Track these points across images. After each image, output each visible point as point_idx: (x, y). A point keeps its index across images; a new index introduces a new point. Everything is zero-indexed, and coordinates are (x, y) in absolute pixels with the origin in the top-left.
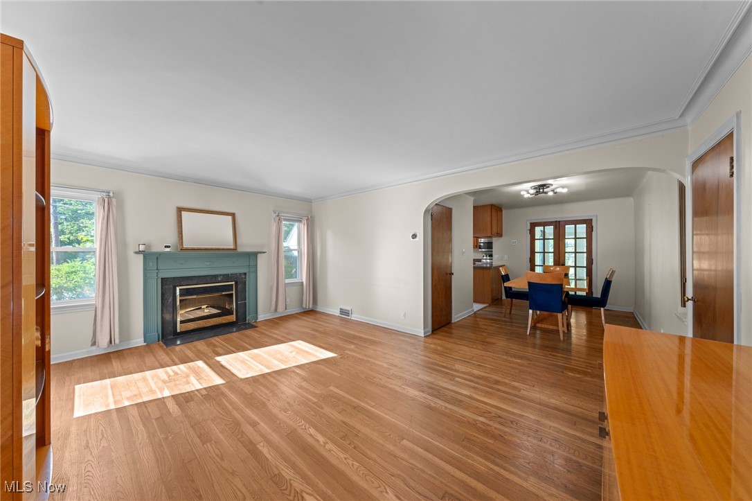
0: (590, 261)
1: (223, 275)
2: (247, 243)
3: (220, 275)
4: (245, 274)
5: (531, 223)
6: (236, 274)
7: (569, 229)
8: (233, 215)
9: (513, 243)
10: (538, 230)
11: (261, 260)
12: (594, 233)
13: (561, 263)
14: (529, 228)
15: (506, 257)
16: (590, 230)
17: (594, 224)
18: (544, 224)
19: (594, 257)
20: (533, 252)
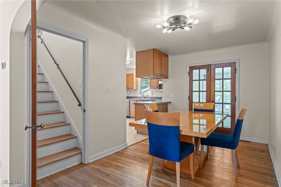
0: (234, 99)
5: (190, 67)
7: (218, 70)
9: (177, 83)
10: (195, 72)
12: (237, 74)
13: (212, 100)
14: (188, 71)
15: (172, 95)
16: (234, 72)
17: (237, 67)
18: (199, 68)
19: (237, 95)
20: (191, 91)
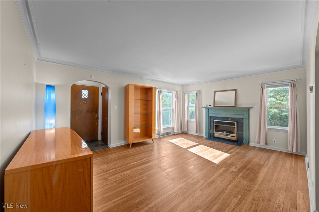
1: (231, 118)
2: (243, 103)
3: (230, 118)
4: (242, 119)
6: (237, 118)
8: (236, 90)
11: (251, 112)
